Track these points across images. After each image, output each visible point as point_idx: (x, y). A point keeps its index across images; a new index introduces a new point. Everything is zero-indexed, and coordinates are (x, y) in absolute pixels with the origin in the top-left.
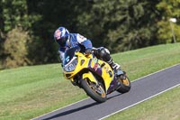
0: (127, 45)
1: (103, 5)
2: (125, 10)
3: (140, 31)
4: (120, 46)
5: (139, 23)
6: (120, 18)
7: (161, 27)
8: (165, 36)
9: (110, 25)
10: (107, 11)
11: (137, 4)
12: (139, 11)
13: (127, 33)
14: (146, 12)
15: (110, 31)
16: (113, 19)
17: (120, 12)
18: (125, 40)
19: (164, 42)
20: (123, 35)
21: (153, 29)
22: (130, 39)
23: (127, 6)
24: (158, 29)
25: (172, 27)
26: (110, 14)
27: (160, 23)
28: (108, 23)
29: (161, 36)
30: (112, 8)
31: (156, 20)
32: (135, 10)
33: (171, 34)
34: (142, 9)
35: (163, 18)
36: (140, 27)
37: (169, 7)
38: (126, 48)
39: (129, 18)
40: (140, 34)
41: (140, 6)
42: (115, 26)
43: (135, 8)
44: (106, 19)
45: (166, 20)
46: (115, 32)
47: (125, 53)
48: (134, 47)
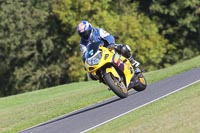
0: (35, 83)
1: (9, 40)
2: (33, 45)
3: (50, 68)
4: (27, 85)
5: (48, 60)
6: (27, 54)
7: (73, 63)
8: (78, 74)
9: (16, 62)
10: (13, 47)
11: (46, 38)
12: (48, 46)
13: (35, 70)
14: (55, 47)
15: (16, 68)
16: (20, 56)
17: (27, 47)
18: (33, 78)
19: (76, 80)
20: (31, 73)
21: (63, 65)
22: (38, 77)
23: (34, 41)
24: (69, 66)
26: (16, 50)
27: (71, 59)
28: (15, 59)
29: (73, 73)
30: (18, 43)
31: (67, 56)
32: (44, 45)
34: (51, 44)
35: (76, 53)
36: (49, 64)
38: (34, 87)
39: (37, 54)
40: (49, 71)
41: (49, 41)
42: (21, 63)
43: (44, 42)
44: (12, 55)
45: (78, 55)
46: (22, 70)
47: (33, 92)
48: (43, 86)
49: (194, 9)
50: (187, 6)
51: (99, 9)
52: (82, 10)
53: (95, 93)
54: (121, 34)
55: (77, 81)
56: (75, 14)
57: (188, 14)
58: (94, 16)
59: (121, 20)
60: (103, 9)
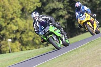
7: (3, 44)
8: (5, 50)
25: (9, 44)
27: (2, 42)
29: (3, 49)
33: (9, 48)
35: (4, 39)
37: (7, 33)
45: (5, 40)
49: (64, 16)
50: (60, 14)
51: (15, 17)
52: (7, 18)
53: (14, 59)
54: (26, 29)
55: (5, 53)
56: (3, 20)
57: (61, 19)
58: (13, 21)
59: (26, 22)
60: (17, 17)
